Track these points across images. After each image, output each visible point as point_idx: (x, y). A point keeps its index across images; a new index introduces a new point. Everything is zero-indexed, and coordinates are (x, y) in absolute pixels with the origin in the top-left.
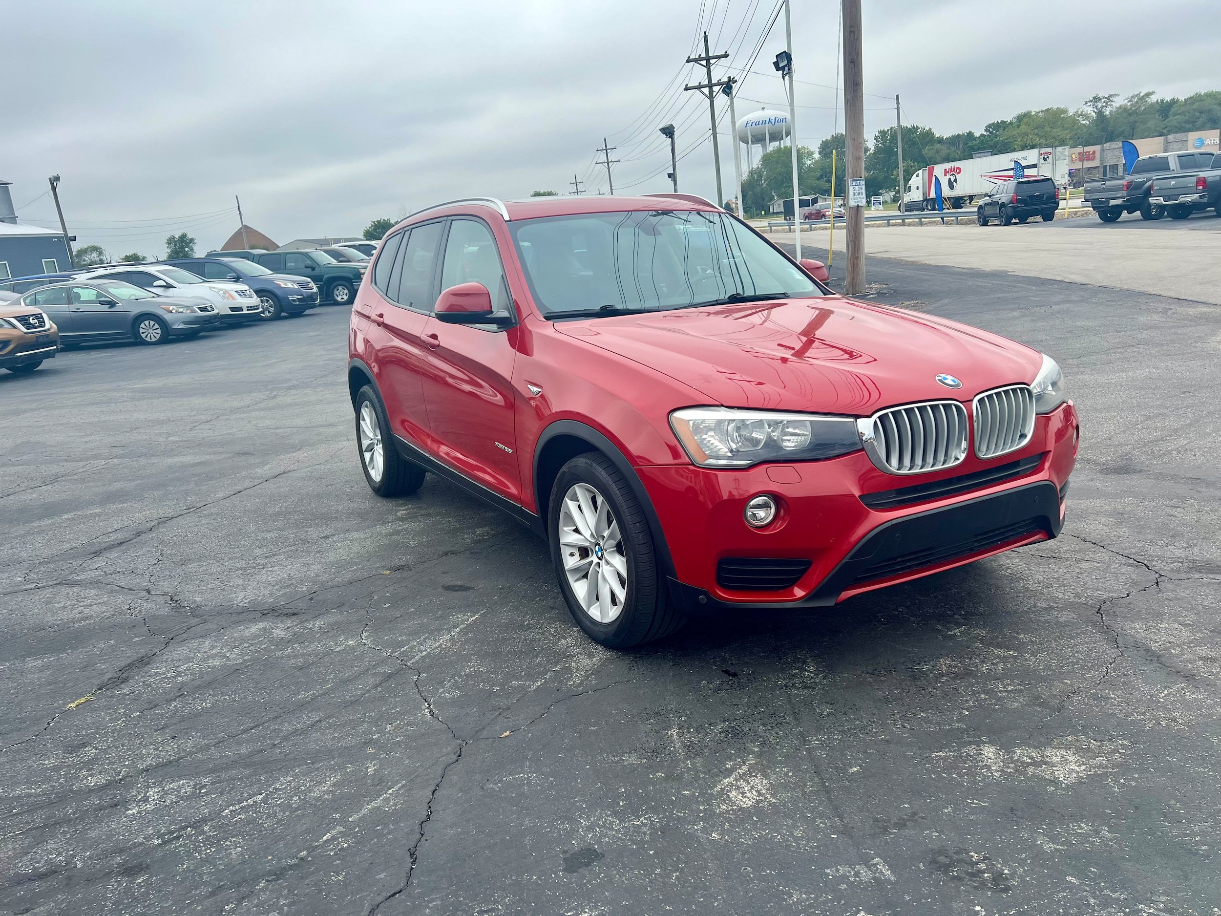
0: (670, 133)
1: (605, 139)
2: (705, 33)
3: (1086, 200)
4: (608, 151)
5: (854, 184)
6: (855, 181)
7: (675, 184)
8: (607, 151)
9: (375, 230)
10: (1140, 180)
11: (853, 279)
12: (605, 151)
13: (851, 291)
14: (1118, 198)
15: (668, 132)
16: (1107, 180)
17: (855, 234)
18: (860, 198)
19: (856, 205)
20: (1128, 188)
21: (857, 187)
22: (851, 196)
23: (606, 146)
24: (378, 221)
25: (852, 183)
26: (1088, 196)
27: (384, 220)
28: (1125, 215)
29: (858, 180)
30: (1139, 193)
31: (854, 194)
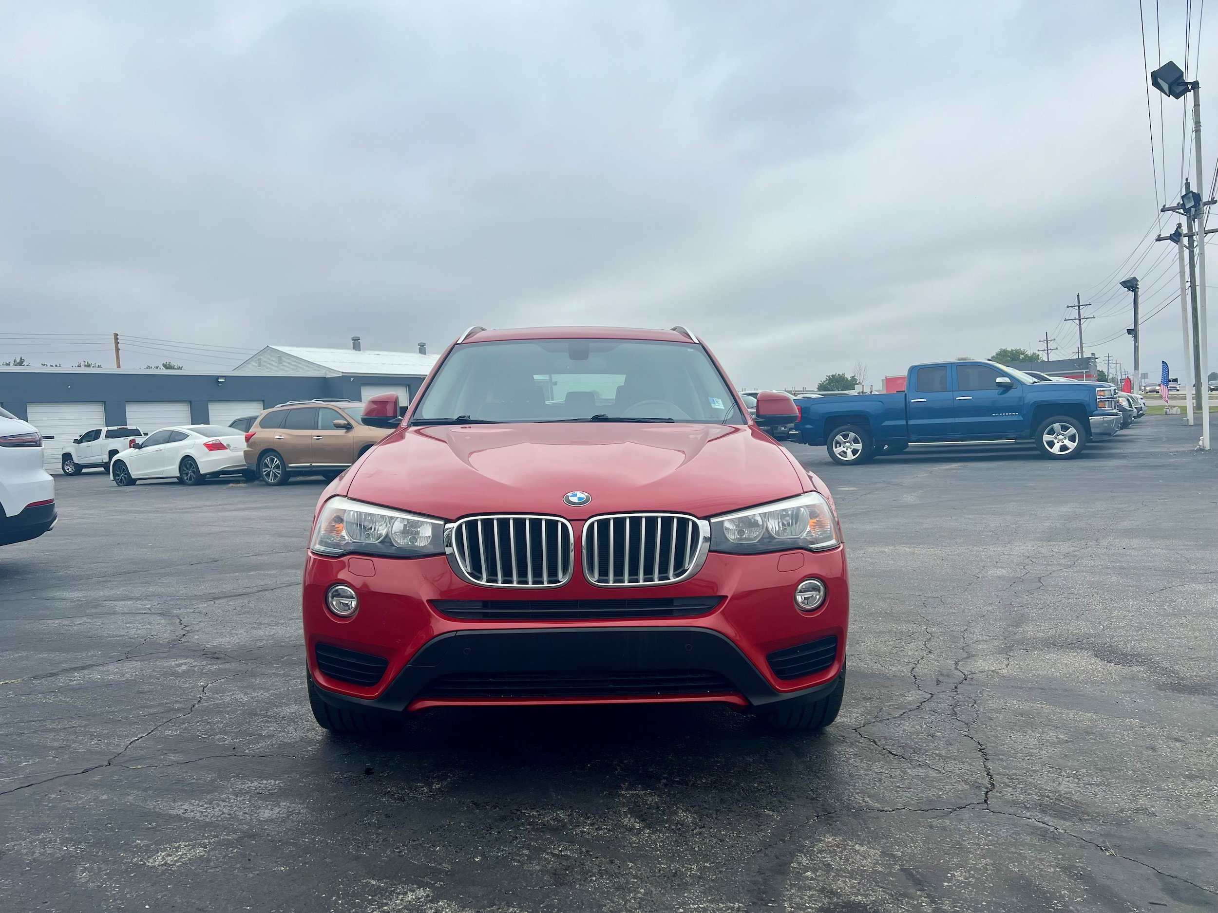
0: (1132, 287)
1: (1078, 296)
2: (1187, 179)
4: (1081, 307)
7: (1136, 341)
8: (1079, 307)
9: (829, 384)
12: (1077, 308)
15: (1131, 285)
23: (1079, 302)
24: (833, 376)
27: (839, 375)
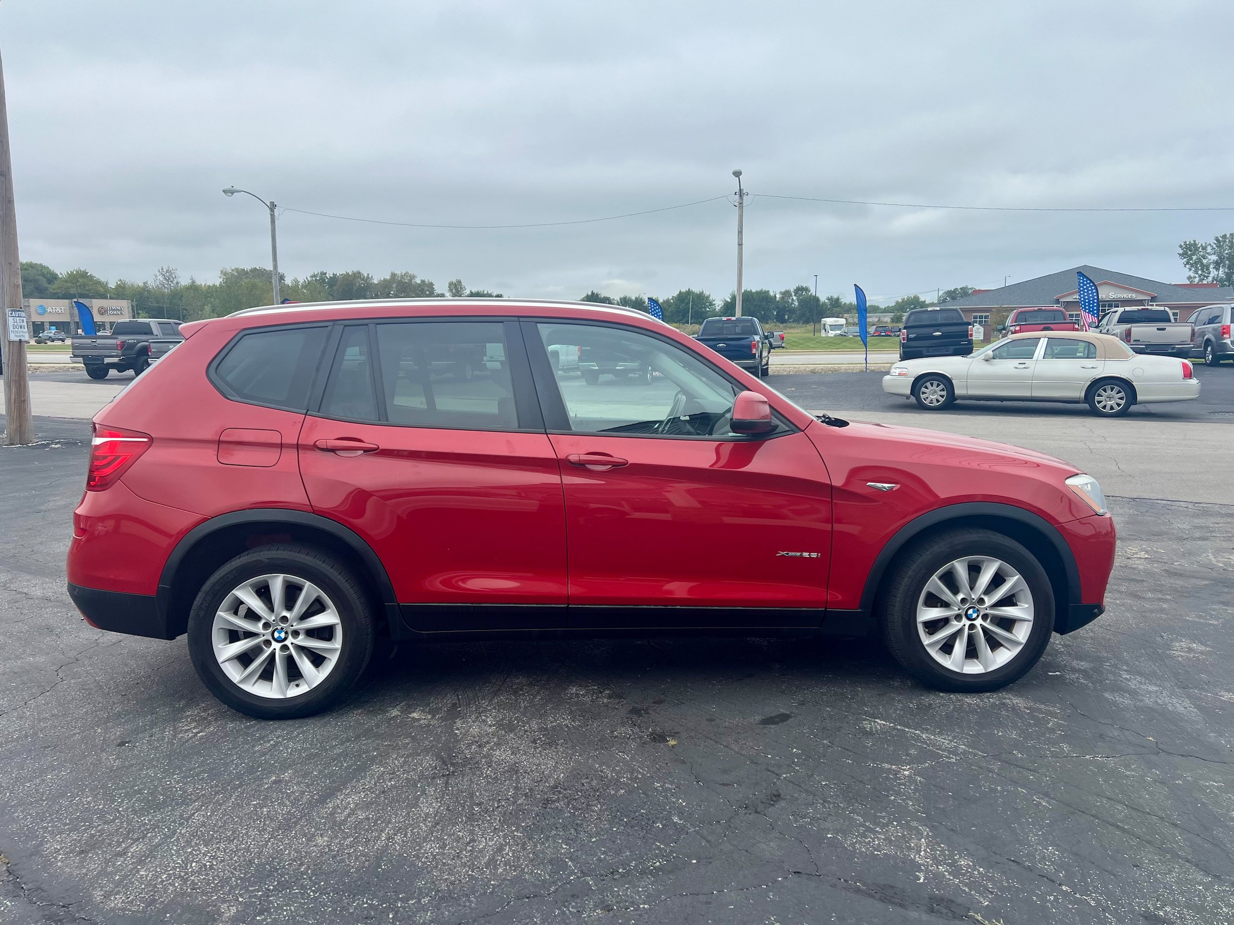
3: (75, 356)
5: (14, 315)
6: (15, 311)
10: (132, 341)
11: (20, 426)
13: (17, 439)
14: (112, 356)
16: (99, 338)
17: (19, 373)
18: (23, 332)
19: (17, 339)
20: (122, 348)
21: (18, 318)
22: (11, 328)
25: (12, 314)
26: (78, 352)
28: (113, 373)
29: (19, 311)
30: (132, 353)
31: (14, 327)
